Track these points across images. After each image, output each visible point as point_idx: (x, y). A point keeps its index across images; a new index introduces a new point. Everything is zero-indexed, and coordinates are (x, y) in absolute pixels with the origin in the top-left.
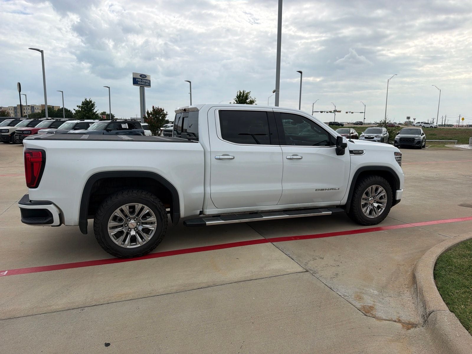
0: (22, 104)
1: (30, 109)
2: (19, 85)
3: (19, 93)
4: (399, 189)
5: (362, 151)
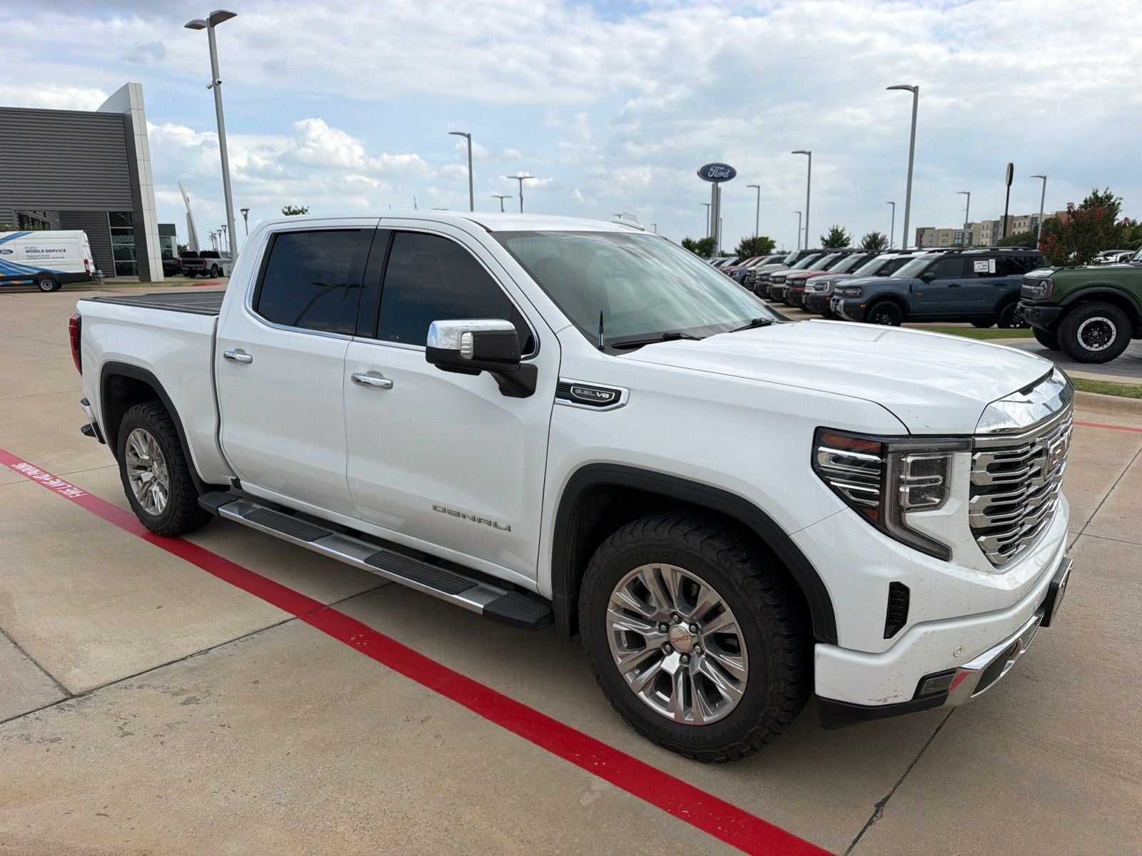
0: (1009, 214)
1: (1027, 225)
2: (1011, 166)
3: (1007, 187)
4: (832, 640)
5: (611, 396)
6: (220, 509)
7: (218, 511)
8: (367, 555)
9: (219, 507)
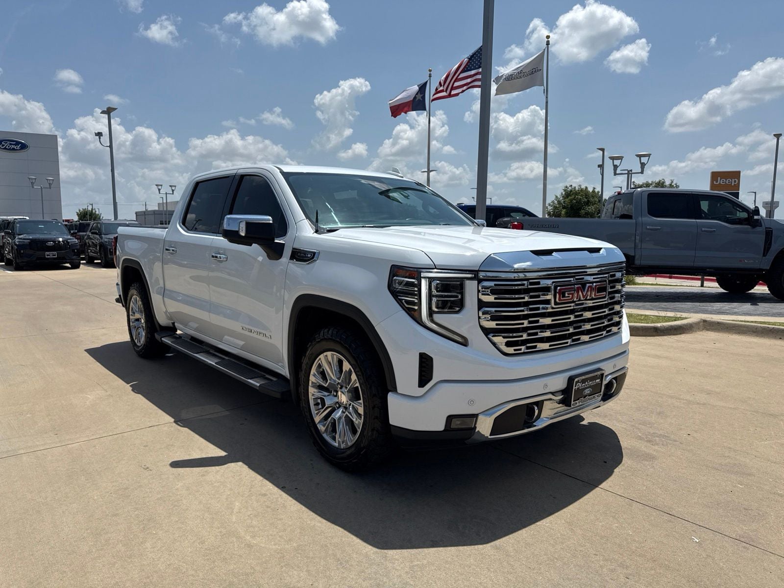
4: (394, 389)
5: (311, 255)
6: (163, 339)
7: (161, 340)
8: (217, 360)
9: (163, 337)
